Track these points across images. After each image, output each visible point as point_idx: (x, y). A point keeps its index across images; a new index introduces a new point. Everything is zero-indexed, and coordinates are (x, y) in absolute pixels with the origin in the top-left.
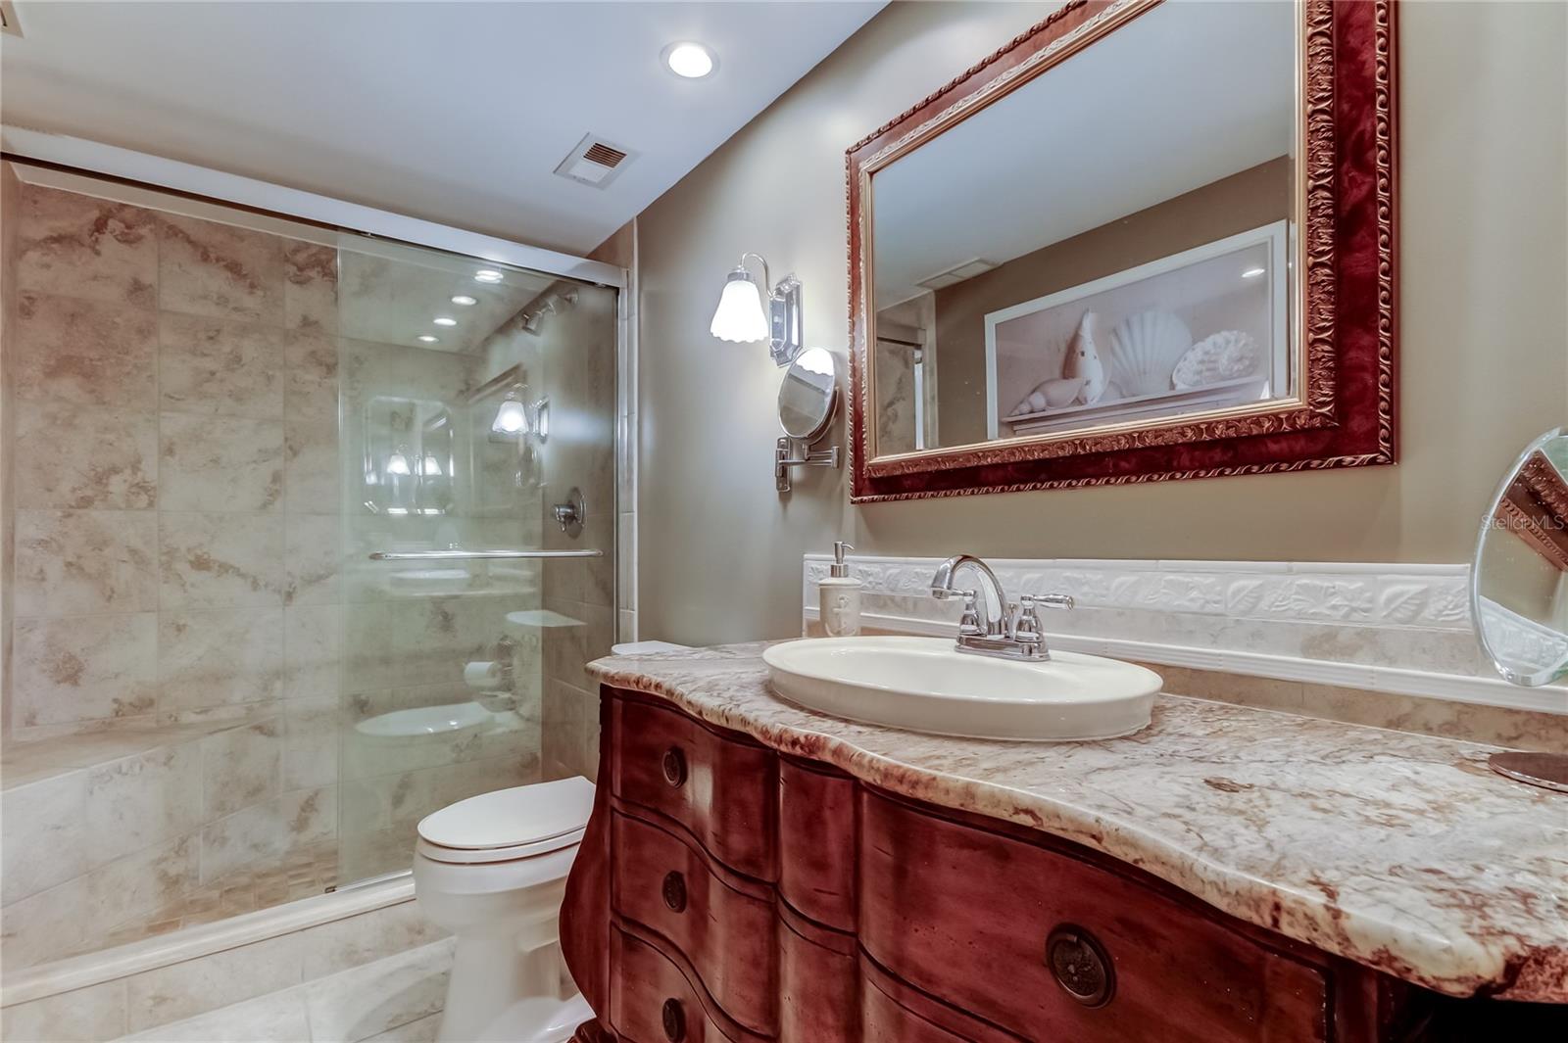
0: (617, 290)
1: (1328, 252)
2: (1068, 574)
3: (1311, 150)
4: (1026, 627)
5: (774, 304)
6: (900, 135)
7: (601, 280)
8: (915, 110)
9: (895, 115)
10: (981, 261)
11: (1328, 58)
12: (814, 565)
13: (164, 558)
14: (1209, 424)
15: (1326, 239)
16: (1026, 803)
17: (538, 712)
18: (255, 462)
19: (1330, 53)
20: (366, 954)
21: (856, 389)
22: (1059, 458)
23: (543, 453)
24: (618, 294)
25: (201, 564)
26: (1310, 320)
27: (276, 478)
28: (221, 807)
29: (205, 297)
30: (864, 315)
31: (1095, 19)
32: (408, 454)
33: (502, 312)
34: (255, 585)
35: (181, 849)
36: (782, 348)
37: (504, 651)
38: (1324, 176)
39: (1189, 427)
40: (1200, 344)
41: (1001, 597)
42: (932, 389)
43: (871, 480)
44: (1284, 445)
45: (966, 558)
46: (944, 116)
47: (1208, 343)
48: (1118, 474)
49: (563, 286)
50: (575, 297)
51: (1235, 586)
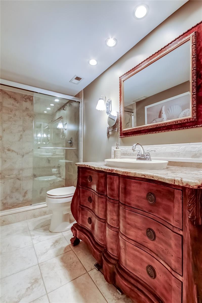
0: (79, 102)
1: (195, 92)
2: (155, 147)
3: (193, 76)
4: (148, 155)
5: (107, 104)
6: (128, 74)
7: (77, 101)
8: (131, 70)
9: (127, 71)
10: (144, 97)
11: (195, 61)
12: (113, 149)
13: (3, 149)
14: (177, 121)
15: (195, 90)
16: (144, 174)
17: (64, 178)
18: (18, 133)
19: (196, 60)
20: (37, 216)
21: (121, 118)
22: (154, 128)
23: (66, 132)
24: (80, 103)
25: (9, 150)
26: (192, 103)
27: (21, 135)
28: (12, 192)
29: (10, 104)
30: (122, 105)
31: (160, 55)
32: (41, 133)
33: (59, 106)
34: (18, 154)
35: (6, 198)
36: (108, 111)
37: (59, 167)
38: (195, 80)
39: (174, 122)
40: (183, 111)
41: (144, 151)
42: (135, 120)
43: (123, 133)
44: (189, 124)
45: (138, 144)
46: (135, 71)
47: (185, 111)
48: (163, 130)
49: (70, 101)
50: (72, 104)
51: (181, 148)
